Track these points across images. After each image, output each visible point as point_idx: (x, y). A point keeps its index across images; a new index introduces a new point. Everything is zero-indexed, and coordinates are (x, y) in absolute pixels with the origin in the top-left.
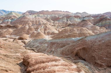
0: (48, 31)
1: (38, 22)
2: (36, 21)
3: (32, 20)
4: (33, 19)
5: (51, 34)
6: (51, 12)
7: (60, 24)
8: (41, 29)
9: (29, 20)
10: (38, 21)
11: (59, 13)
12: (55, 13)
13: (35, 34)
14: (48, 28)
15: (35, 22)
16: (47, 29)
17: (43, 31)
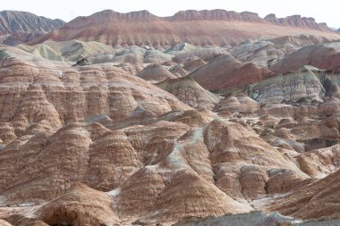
0: (241, 164)
1: (104, 100)
2: (92, 97)
3: (61, 85)
4: (65, 79)
5: (268, 189)
6: (169, 25)
7: (277, 120)
8: (187, 153)
9: (38, 85)
10: (105, 91)
11: (237, 33)
12: (200, 33)
13: (153, 188)
14: (237, 143)
15: (84, 101)
16: (233, 150)
17: (208, 168)
